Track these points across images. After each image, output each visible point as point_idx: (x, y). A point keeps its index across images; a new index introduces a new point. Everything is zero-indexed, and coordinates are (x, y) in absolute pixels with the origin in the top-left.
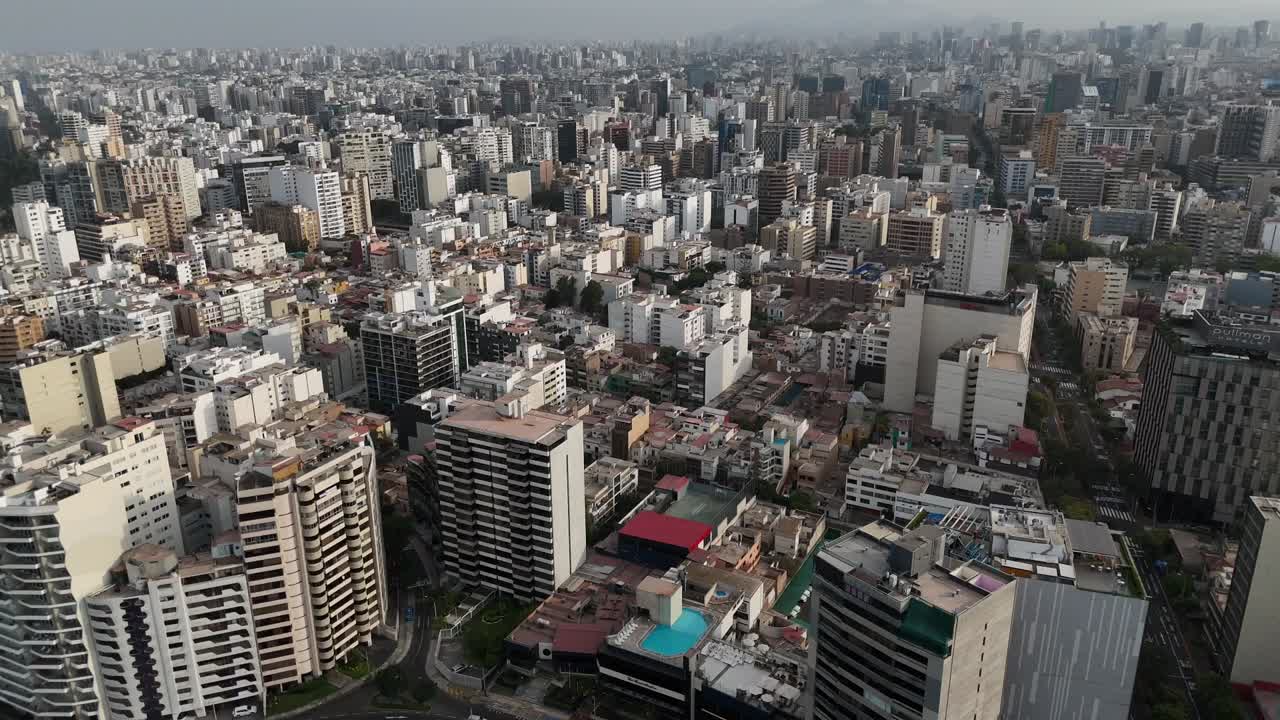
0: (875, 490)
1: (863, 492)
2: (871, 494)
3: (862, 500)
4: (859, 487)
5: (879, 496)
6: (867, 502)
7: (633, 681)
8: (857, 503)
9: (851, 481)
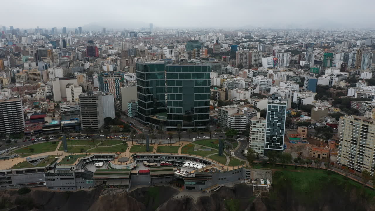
0: (66, 108)
1: (64, 109)
2: (65, 109)
3: (64, 110)
4: (63, 108)
5: (67, 108)
6: (65, 110)
7: (51, 129)
8: (63, 111)
9: (61, 107)
